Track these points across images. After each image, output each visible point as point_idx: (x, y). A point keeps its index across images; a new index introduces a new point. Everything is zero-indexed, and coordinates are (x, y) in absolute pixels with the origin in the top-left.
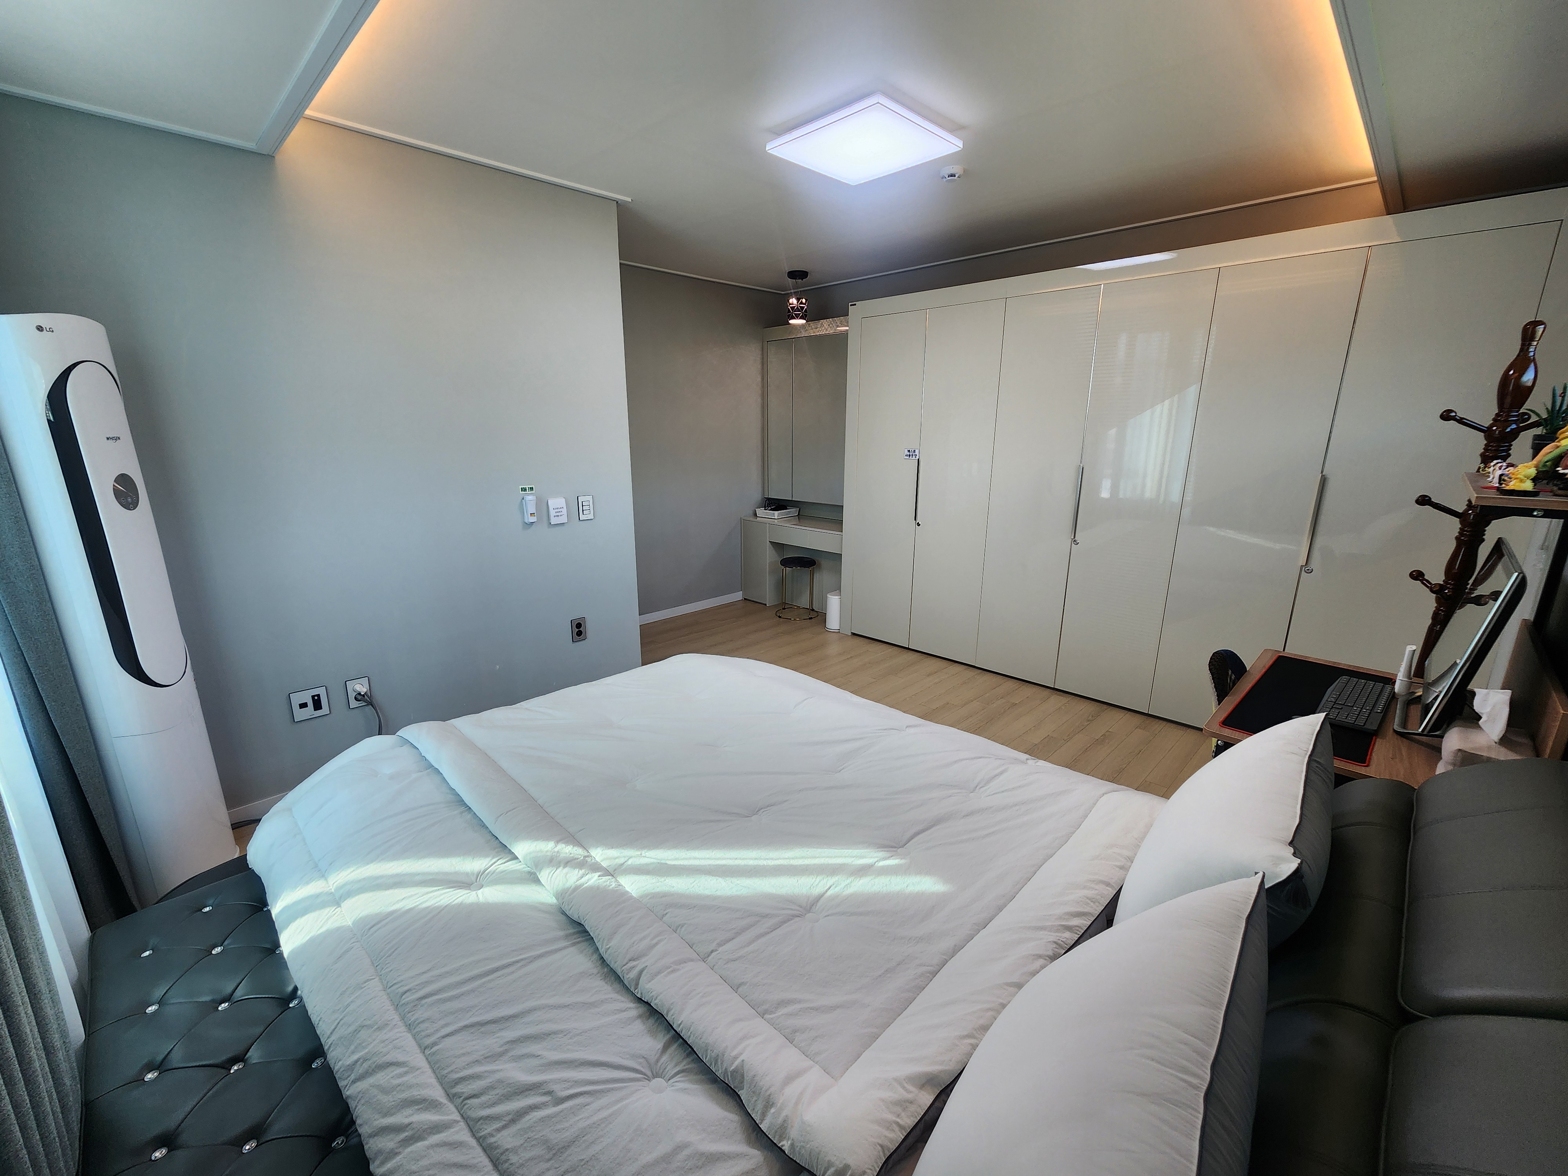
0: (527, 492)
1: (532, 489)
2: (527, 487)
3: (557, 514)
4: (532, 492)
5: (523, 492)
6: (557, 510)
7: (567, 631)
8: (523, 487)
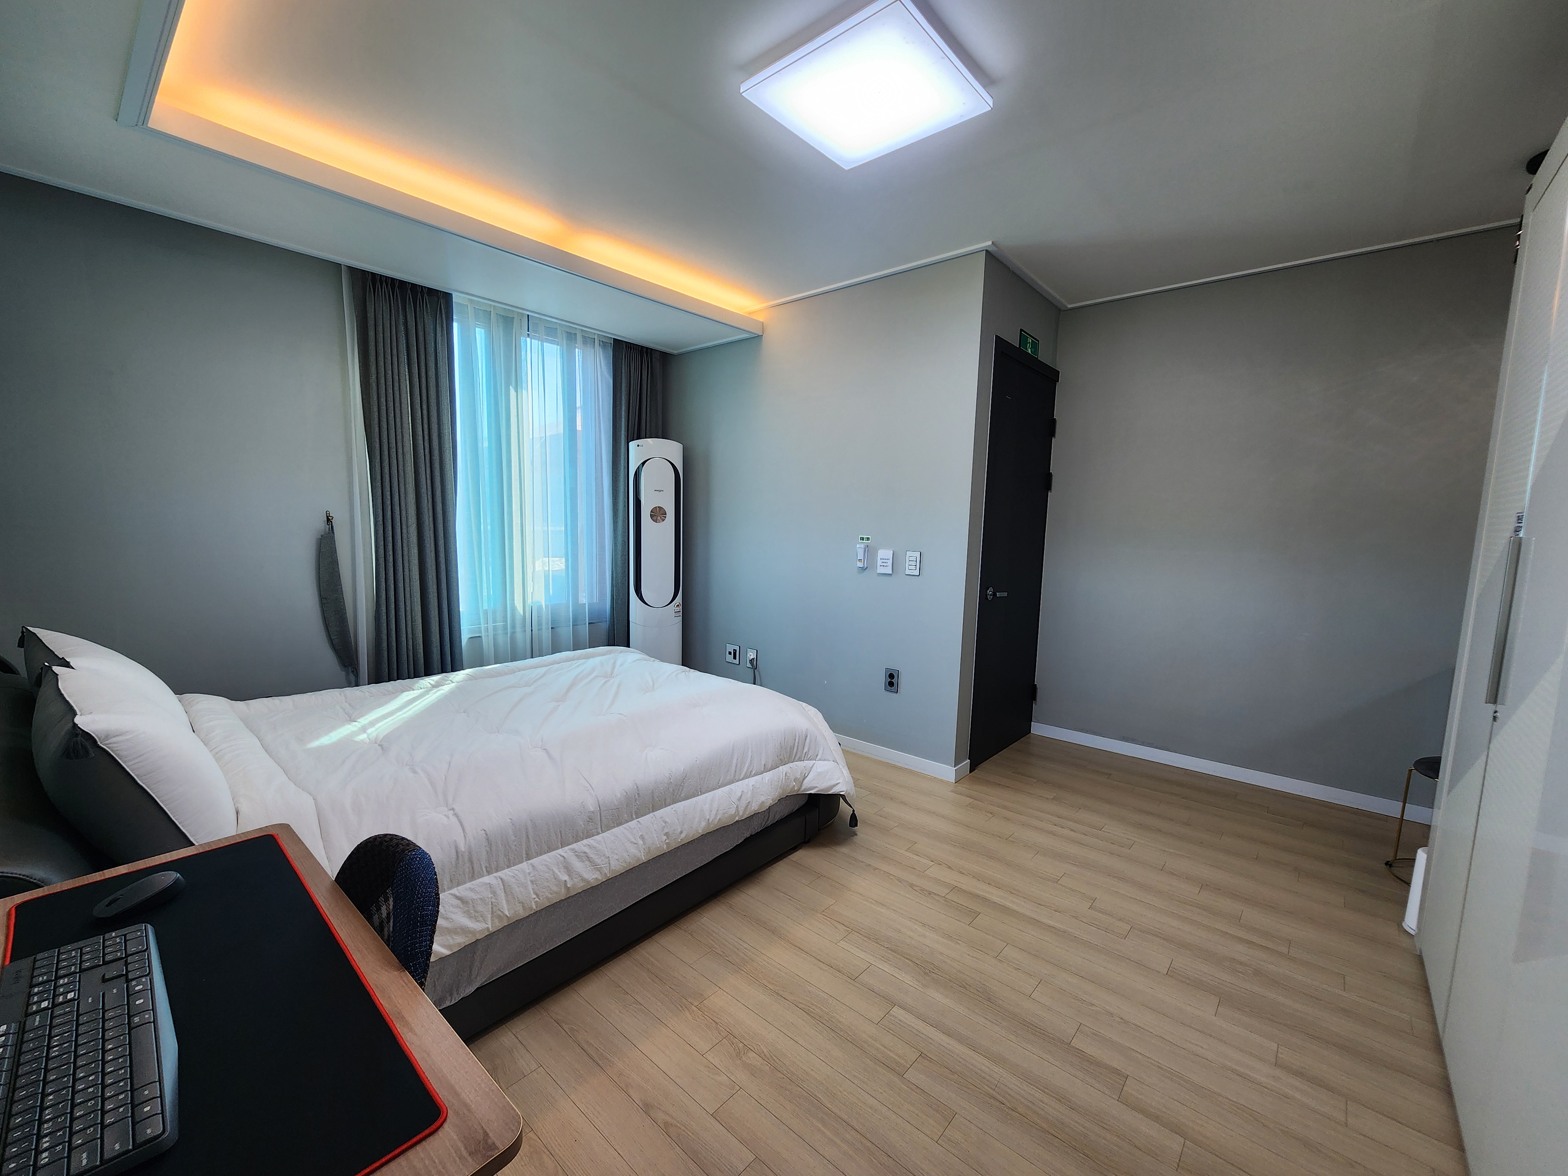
0: (865, 541)
1: (868, 539)
2: (865, 537)
3: (883, 564)
4: (868, 542)
5: (862, 541)
6: (883, 561)
7: (882, 679)
8: (862, 536)
